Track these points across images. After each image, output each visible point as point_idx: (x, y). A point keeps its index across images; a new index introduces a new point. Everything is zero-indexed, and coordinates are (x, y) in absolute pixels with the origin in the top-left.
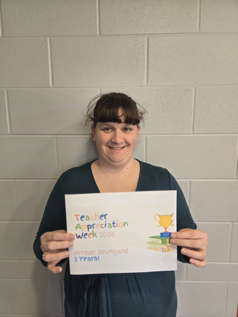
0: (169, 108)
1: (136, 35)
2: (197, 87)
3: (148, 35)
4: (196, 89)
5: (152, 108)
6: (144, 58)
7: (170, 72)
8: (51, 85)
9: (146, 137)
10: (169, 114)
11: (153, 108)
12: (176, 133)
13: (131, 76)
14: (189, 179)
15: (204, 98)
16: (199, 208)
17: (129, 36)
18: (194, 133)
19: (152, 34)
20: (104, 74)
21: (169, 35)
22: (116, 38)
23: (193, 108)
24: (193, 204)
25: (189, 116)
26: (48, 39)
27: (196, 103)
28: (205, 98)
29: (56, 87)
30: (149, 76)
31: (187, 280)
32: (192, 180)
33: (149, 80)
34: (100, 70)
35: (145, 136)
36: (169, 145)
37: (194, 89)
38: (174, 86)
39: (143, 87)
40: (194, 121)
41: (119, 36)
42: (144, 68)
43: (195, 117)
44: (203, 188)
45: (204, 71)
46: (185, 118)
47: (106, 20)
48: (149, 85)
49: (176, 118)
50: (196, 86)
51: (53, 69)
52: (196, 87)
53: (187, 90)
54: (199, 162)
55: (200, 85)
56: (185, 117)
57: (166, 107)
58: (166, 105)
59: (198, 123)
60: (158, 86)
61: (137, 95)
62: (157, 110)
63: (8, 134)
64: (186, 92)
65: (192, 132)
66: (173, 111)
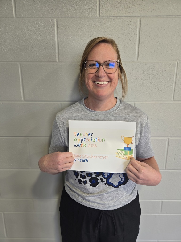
0: (155, 79)
1: (130, 16)
3: (140, 17)
4: (179, 64)
5: (141, 80)
6: (136, 37)
7: (158, 49)
10: (155, 85)
12: (160, 100)
14: (168, 137)
16: (174, 159)
17: (124, 17)
18: (174, 100)
19: (144, 16)
21: (159, 17)
22: (113, 19)
23: (174, 80)
24: (170, 157)
25: (171, 86)
26: (55, 20)
29: (62, 62)
30: (139, 52)
31: (161, 213)
32: (170, 138)
33: (139, 56)
36: (153, 110)
37: (176, 64)
38: (160, 61)
39: (134, 62)
40: (175, 90)
41: (116, 17)
42: (136, 46)
43: (176, 87)
44: (179, 144)
46: (167, 88)
47: (105, 3)
48: (139, 60)
49: (160, 88)
50: (178, 62)
51: (59, 46)
52: (179, 62)
53: (171, 65)
54: (177, 123)
56: (168, 87)
57: (153, 79)
58: (152, 77)
59: (178, 92)
60: (146, 61)
61: (129, 69)
62: (145, 81)
63: (22, 101)
64: (170, 66)
65: (172, 100)
66: (158, 82)
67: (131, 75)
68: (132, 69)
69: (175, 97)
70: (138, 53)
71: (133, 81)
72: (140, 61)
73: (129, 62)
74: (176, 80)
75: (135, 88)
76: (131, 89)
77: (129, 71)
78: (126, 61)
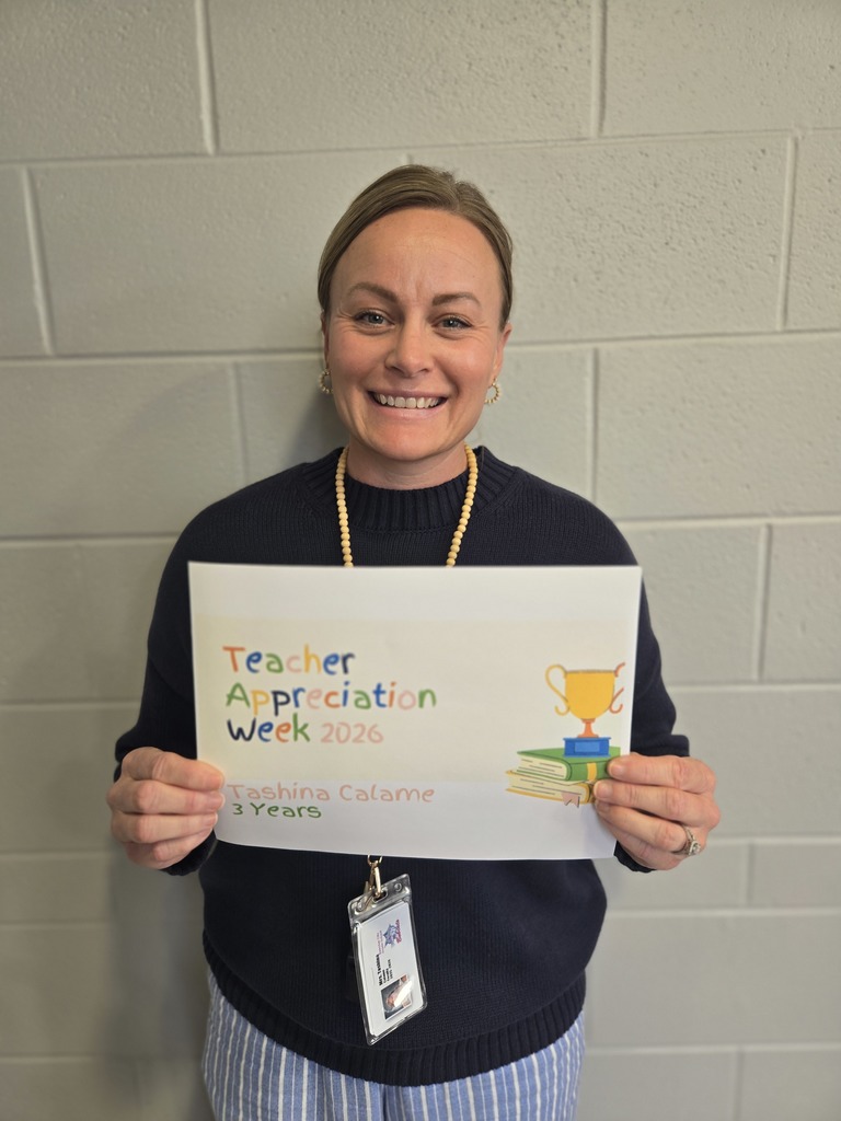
0: (689, 226)
2: (803, 138)
4: (801, 146)
5: (621, 231)
6: (589, 17)
7: (696, 74)
9: (596, 353)
10: (689, 254)
11: (624, 229)
12: (715, 331)
13: (535, 96)
14: (765, 515)
15: (830, 181)
16: (800, 629)
18: (788, 328)
20: (423, 92)
23: (785, 227)
24: (780, 615)
25: (771, 259)
27: (798, 202)
28: (834, 181)
29: (231, 155)
30: (607, 94)
32: (776, 521)
33: (607, 112)
34: (409, 74)
35: (590, 346)
36: (687, 381)
37: (790, 146)
38: (711, 132)
39: (584, 142)
40: (788, 278)
42: (589, 62)
43: (793, 263)
45: (832, 67)
46: (751, 267)
48: (607, 132)
49: (717, 269)
50: (799, 133)
51: (218, 76)
52: (800, 138)
53: (763, 151)
54: (808, 446)
55: (815, 129)
56: (754, 264)
57: (679, 223)
58: (677, 215)
59: (806, 286)
60: (643, 135)
61: (558, 178)
62: (639, 238)
63: (43, 357)
64: (759, 158)
65: (778, 327)
66: (704, 239)
67: (573, 209)
68: (577, 180)
69: (790, 313)
70: (603, 97)
71: (584, 240)
72: (614, 137)
73: (559, 144)
74: (792, 227)
75: (596, 273)
76: (576, 280)
77: (561, 190)
78: (546, 141)
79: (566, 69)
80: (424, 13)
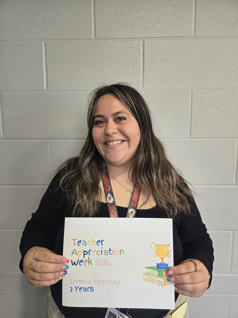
0: (165, 111)
1: (131, 38)
2: (194, 91)
3: (143, 39)
4: (193, 93)
6: (140, 61)
7: (166, 75)
8: (45, 88)
10: (166, 118)
12: (173, 137)
15: (201, 101)
17: (124, 39)
19: (147, 38)
21: (165, 38)
22: (111, 42)
25: (186, 120)
26: (43, 43)
27: (193, 106)
28: (202, 101)
29: (50, 91)
30: (145, 79)
33: (145, 84)
34: (95, 73)
37: (190, 93)
38: (171, 89)
40: (191, 125)
41: (115, 40)
42: (140, 72)
43: (192, 121)
45: (201, 74)
47: (101, 24)
48: (145, 88)
49: (173, 122)
51: (48, 72)
52: (193, 91)
53: (184, 94)
55: (197, 89)
56: (182, 121)
58: (162, 109)
59: (195, 127)
60: (154, 89)
64: (183, 95)
65: (189, 136)
66: (169, 114)
69: (192, 133)
74: (191, 112)
79: (134, 73)
80: (99, 59)
